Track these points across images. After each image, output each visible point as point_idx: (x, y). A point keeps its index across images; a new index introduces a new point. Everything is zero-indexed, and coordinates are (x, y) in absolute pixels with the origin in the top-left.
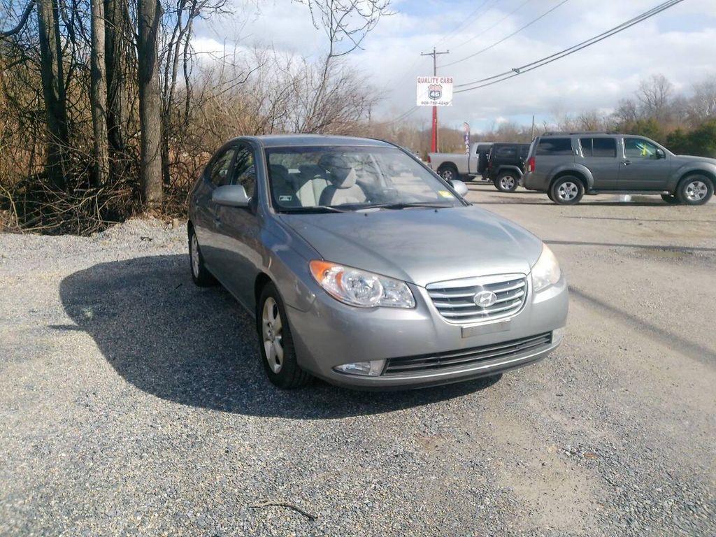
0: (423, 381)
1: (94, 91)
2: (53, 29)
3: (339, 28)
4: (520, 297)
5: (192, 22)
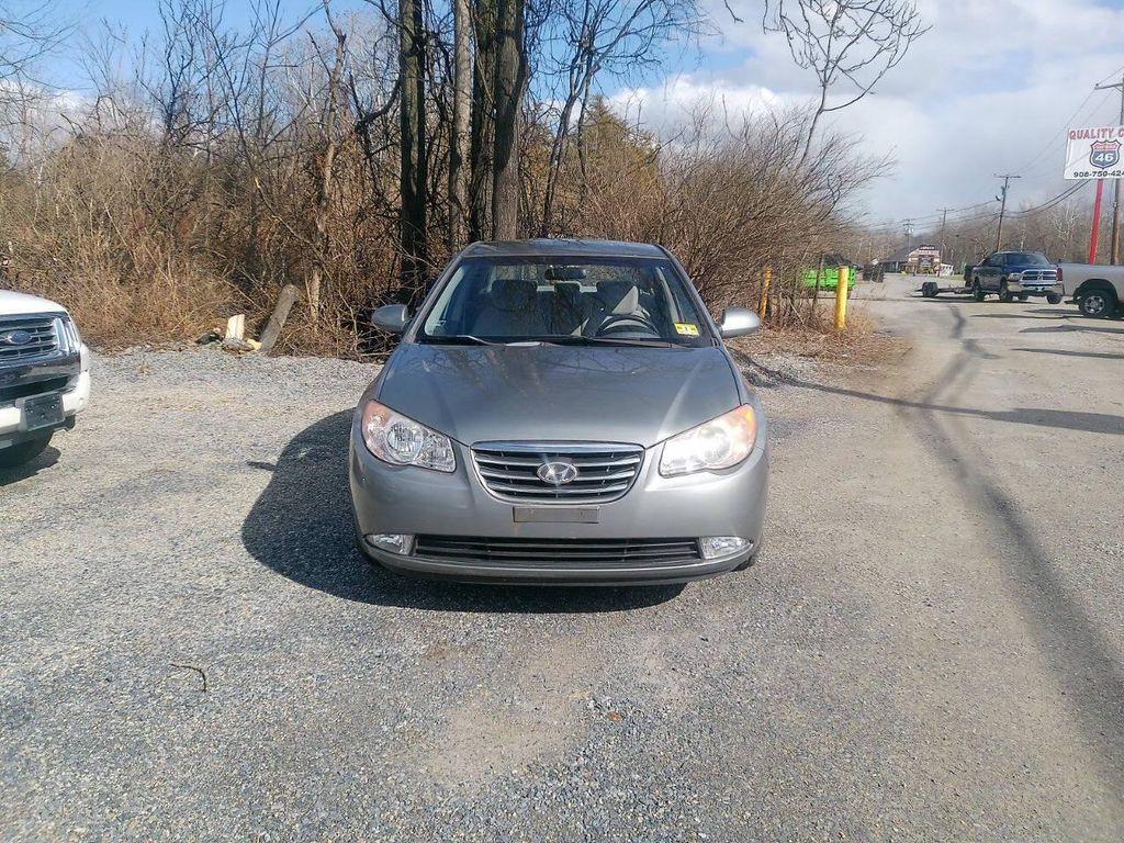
0: (460, 573)
1: (452, 182)
2: (415, 105)
3: (831, 65)
4: (629, 479)
5: (588, 81)
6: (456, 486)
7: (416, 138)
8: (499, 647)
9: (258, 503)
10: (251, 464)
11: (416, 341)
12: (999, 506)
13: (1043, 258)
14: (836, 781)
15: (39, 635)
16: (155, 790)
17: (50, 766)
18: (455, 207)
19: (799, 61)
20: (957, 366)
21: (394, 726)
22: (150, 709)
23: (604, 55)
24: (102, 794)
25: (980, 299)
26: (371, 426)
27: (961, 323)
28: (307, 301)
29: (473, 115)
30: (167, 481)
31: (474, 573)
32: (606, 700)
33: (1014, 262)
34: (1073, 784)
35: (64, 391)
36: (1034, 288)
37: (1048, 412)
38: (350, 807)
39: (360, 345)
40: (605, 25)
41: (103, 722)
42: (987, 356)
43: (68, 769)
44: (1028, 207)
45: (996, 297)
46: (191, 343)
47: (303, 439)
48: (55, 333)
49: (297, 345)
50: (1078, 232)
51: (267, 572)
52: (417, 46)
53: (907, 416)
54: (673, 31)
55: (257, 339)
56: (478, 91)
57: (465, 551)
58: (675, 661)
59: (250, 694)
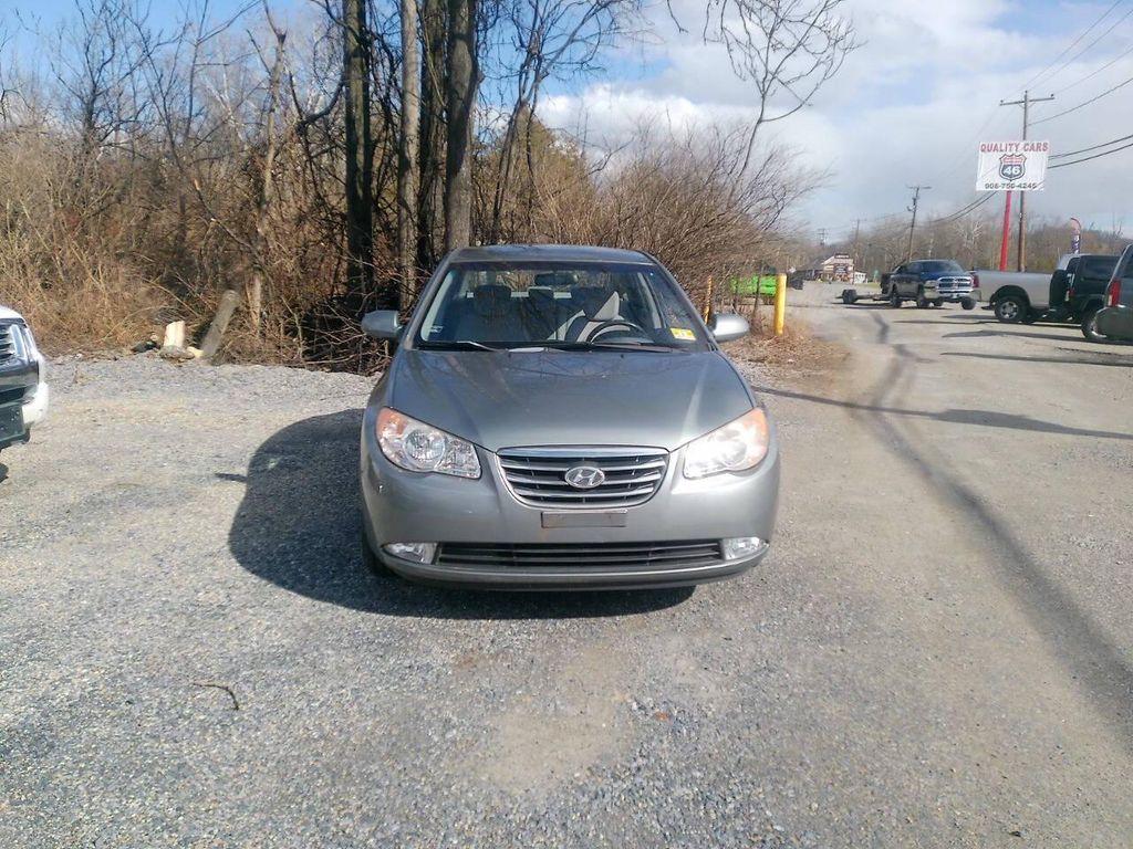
1: (400, 187)
2: (360, 107)
3: (770, 77)
4: (654, 482)
5: (537, 87)
6: (481, 492)
7: (362, 141)
8: (528, 654)
9: (238, 516)
10: (221, 476)
11: (414, 346)
12: (968, 502)
13: (956, 265)
14: (889, 770)
15: (39, 659)
16: (211, 812)
17: (91, 794)
18: (404, 212)
19: (738, 72)
20: (895, 372)
21: (443, 735)
22: (183, 730)
23: (552, 61)
24: (155, 820)
25: (897, 305)
26: (386, 434)
27: (884, 330)
28: (248, 308)
29: (421, 120)
30: (134, 495)
31: (500, 580)
32: (648, 700)
33: (930, 270)
34: (1106, 762)
35: (22, 403)
36: (949, 295)
37: (992, 414)
38: (421, 818)
39: (305, 353)
40: (554, 32)
41: (136, 746)
42: (920, 360)
43: (112, 795)
44: (935, 216)
45: (913, 304)
46: (127, 351)
47: (268, 449)
48: (12, 341)
49: (239, 353)
50: (983, 241)
51: (270, 587)
52: (360, 47)
53: (859, 418)
54: (618, 39)
55: (198, 347)
56: (427, 94)
57: (491, 558)
58: (705, 661)
59: (285, 710)
